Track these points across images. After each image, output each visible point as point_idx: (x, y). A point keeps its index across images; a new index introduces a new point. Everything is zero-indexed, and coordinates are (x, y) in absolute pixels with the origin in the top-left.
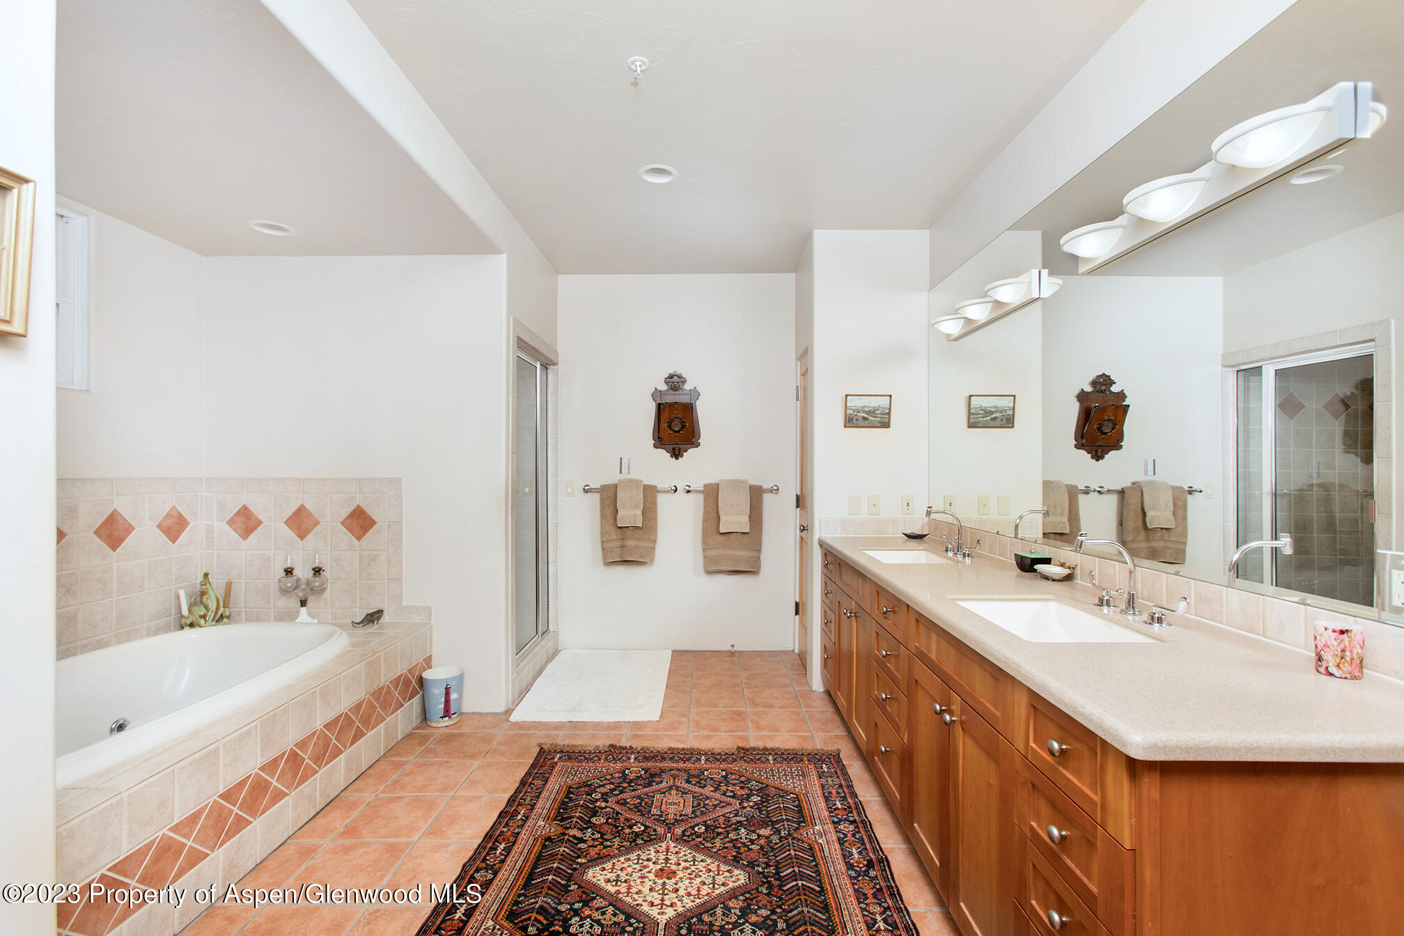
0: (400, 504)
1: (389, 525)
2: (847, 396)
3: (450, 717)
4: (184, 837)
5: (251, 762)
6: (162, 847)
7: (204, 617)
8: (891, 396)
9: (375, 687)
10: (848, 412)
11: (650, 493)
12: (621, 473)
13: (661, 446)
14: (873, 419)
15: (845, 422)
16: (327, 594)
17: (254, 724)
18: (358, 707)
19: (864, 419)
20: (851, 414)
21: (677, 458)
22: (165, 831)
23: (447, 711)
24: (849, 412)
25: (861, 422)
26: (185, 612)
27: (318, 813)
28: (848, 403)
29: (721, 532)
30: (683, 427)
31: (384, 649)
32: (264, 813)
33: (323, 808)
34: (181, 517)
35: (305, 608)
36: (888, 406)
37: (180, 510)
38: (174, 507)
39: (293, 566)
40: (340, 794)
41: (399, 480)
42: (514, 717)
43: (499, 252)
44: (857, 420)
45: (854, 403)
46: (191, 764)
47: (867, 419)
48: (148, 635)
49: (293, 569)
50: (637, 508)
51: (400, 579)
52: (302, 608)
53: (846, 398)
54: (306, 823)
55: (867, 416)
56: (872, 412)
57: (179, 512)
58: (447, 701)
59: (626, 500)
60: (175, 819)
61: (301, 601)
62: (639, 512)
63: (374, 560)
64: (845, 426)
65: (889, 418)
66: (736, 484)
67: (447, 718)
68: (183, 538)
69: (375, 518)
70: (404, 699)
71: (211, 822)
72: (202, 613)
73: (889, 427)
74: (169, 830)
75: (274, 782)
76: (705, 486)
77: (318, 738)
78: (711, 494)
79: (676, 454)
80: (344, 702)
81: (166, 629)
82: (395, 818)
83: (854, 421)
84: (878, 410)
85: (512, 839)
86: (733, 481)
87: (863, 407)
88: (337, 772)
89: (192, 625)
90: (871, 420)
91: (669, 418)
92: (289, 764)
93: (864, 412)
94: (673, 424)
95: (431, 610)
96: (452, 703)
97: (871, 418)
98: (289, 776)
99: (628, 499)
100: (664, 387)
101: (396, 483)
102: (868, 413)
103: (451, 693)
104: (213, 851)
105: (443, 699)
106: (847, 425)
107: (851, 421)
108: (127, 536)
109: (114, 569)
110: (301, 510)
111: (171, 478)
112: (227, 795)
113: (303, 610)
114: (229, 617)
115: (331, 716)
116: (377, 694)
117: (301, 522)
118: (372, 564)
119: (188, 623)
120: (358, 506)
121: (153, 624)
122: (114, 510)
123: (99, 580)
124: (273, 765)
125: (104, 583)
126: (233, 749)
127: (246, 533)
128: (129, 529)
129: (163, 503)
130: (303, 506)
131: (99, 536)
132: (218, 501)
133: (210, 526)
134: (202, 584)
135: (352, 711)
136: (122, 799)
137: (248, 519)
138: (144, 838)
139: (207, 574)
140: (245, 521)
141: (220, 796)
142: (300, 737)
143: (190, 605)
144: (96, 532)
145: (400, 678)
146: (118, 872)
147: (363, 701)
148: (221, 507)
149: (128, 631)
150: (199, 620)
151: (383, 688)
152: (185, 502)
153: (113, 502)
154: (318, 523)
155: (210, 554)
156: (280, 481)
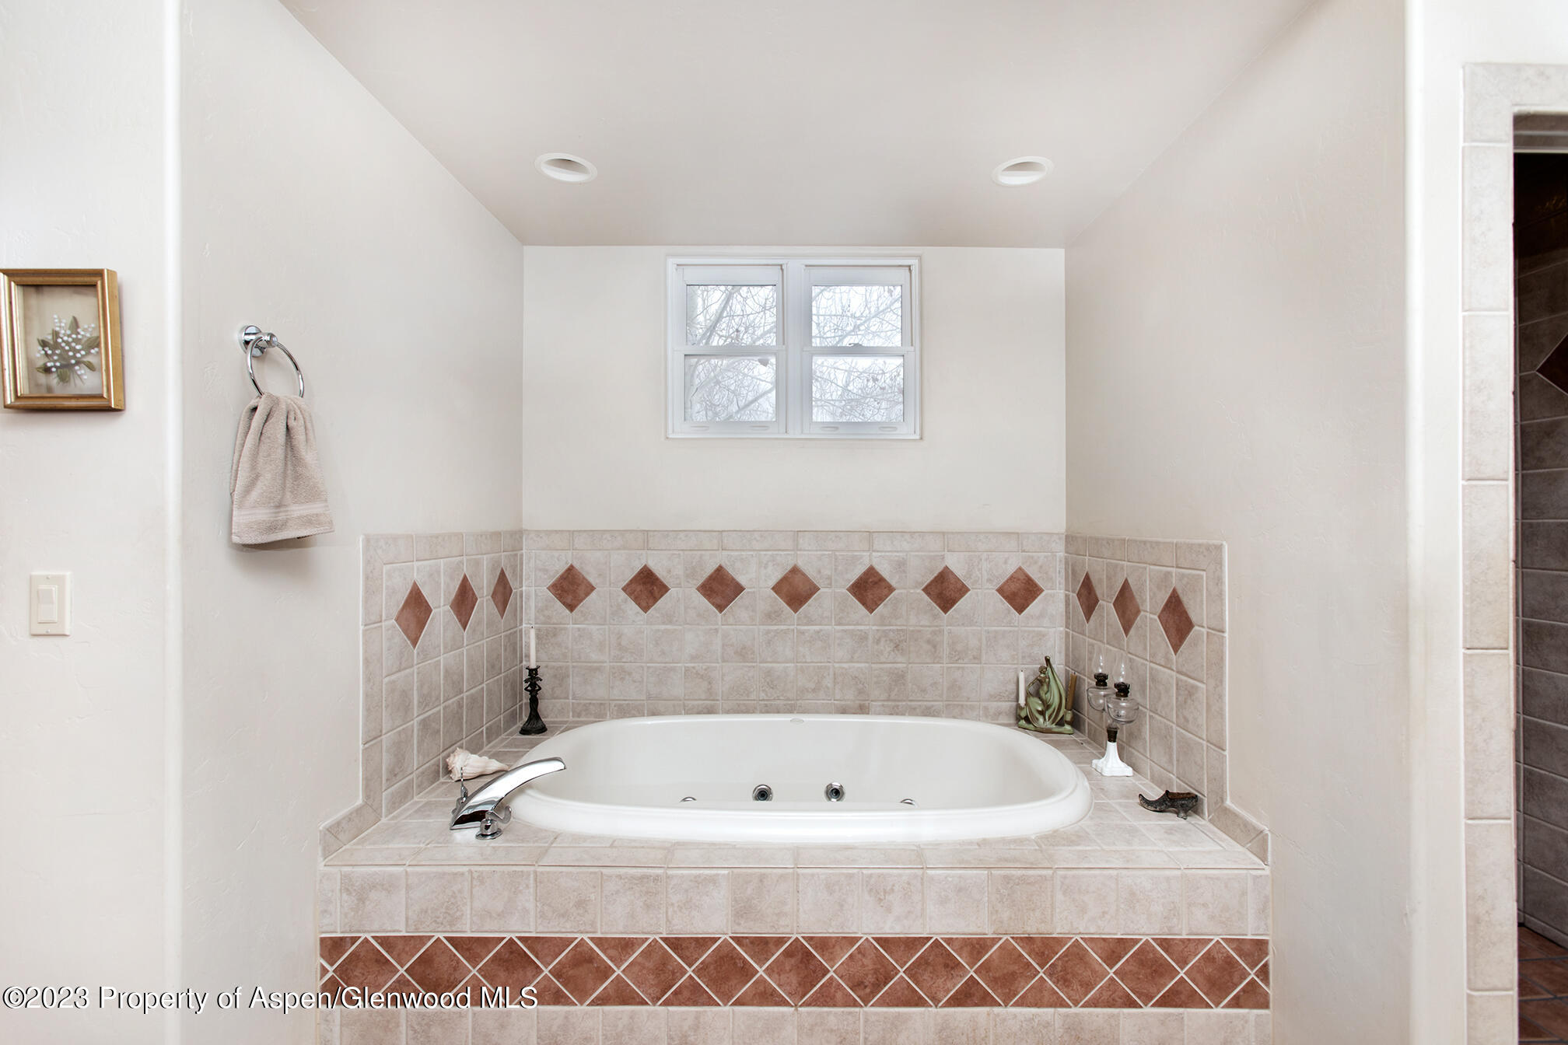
0: (1221, 595)
1: (1206, 633)
4: (612, 960)
5: (717, 921)
6: (581, 953)
7: (1042, 714)
9: (1033, 927)
18: (976, 946)
22: (585, 937)
26: (1022, 704)
32: (740, 1004)
34: (1030, 582)
35: (1114, 744)
37: (1029, 573)
38: (1020, 568)
39: (1106, 674)
49: (1105, 678)
51: (1222, 749)
52: (1110, 744)
57: (1027, 576)
60: (602, 930)
63: (1192, 694)
68: (1034, 608)
69: (1192, 619)
71: (650, 964)
72: (1040, 709)
74: (592, 939)
75: (761, 972)
77: (859, 951)
80: (940, 921)
89: (1028, 719)
92: (793, 961)
98: (794, 979)
101: (1216, 554)
104: (654, 1002)
108: (962, 597)
109: (946, 633)
110: (1126, 587)
111: (1018, 533)
112: (676, 943)
113: (1112, 747)
114: (1071, 723)
115: (893, 927)
116: (1043, 947)
117: (1126, 603)
118: (1189, 701)
119: (1023, 714)
120: (1174, 590)
121: (994, 705)
122: (946, 568)
123: (929, 642)
124: (761, 946)
125: (935, 647)
126: (687, 891)
127: (1088, 612)
128: (963, 590)
129: (1006, 563)
130: (1126, 580)
131: (928, 594)
132: (1072, 565)
133: (1067, 596)
134: (1042, 670)
135: (957, 945)
136: (535, 872)
137: (1089, 594)
138: (558, 929)
139: (1048, 660)
140: (1087, 596)
141: (665, 940)
142: (820, 931)
143: (1028, 695)
144: (926, 590)
145: (1123, 944)
146: (529, 948)
147: (994, 941)
148: (1074, 573)
149: (962, 706)
150: (1037, 715)
151: (1060, 942)
152: (1036, 563)
153: (943, 558)
154: (1138, 612)
155: (1067, 634)
156: (1110, 541)
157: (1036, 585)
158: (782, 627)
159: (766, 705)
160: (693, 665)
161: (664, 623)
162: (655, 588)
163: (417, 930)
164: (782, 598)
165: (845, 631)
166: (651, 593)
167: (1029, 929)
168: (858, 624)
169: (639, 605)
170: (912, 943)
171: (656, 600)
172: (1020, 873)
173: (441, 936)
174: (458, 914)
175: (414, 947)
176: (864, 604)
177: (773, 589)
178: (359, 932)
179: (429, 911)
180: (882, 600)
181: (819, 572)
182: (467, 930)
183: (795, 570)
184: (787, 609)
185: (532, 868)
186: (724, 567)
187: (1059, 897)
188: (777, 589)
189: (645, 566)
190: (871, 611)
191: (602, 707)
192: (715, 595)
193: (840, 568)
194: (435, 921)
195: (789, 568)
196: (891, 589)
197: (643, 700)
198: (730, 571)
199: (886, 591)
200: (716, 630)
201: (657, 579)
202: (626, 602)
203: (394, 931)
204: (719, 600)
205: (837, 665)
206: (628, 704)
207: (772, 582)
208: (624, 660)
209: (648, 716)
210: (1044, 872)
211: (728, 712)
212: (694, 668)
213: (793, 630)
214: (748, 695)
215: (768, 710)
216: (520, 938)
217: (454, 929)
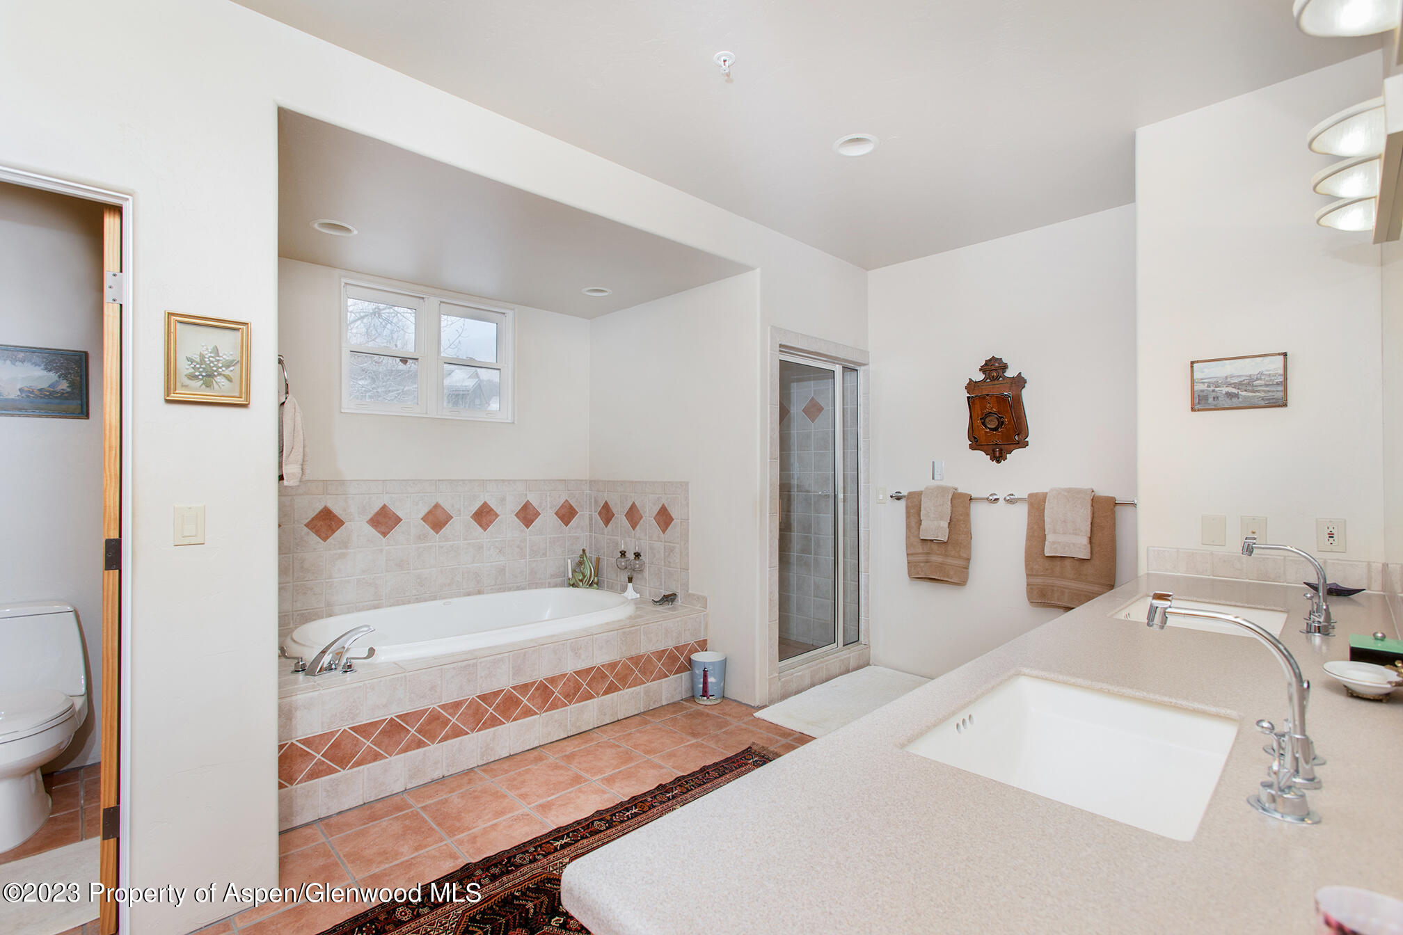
0: (687, 505)
1: (681, 522)
2: (1192, 363)
3: (708, 698)
4: (450, 715)
5: (504, 681)
6: (433, 716)
7: (581, 581)
8: (1285, 355)
9: (633, 653)
10: (1196, 388)
11: (961, 504)
12: (933, 479)
13: (977, 447)
14: (1251, 394)
15: (1193, 404)
16: (646, 573)
17: (507, 654)
18: (613, 666)
19: (1230, 395)
20: (1202, 391)
21: (998, 462)
22: (435, 706)
23: (706, 692)
24: (1198, 387)
25: (1223, 401)
26: (570, 576)
27: (568, 737)
28: (1195, 374)
29: (1047, 554)
30: (1001, 424)
31: (645, 624)
32: (516, 720)
33: (574, 735)
34: (571, 507)
35: (631, 584)
36: (1281, 372)
37: (571, 503)
38: (567, 500)
39: (625, 550)
40: (591, 730)
41: (687, 484)
42: (758, 714)
43: (753, 269)
44: (1216, 398)
45: (1205, 373)
46: (454, 668)
47: (1237, 396)
48: (549, 587)
49: (625, 552)
50: (942, 518)
51: (688, 570)
52: (629, 584)
53: (1192, 367)
54: (556, 741)
55: (1235, 391)
56: (1248, 384)
57: (570, 505)
58: (705, 683)
59: (930, 509)
60: (443, 700)
61: (629, 578)
62: (945, 524)
63: (672, 551)
64: (1193, 409)
65: (1285, 390)
66: (1072, 494)
67: (705, 698)
68: (573, 523)
69: (674, 517)
70: (670, 672)
71: (470, 712)
72: (580, 578)
73: (1285, 405)
74: (439, 706)
75: (525, 701)
76: (1031, 495)
77: (567, 680)
78: (1037, 504)
79: (998, 457)
80: (599, 658)
81: (562, 585)
82: (601, 759)
83: (1211, 400)
84: (1257, 379)
85: (647, 808)
86: (1069, 490)
87: (1226, 378)
88: (590, 712)
89: (573, 585)
90: (1245, 397)
91: (982, 414)
92: (539, 692)
93: (1229, 385)
94: (987, 420)
95: (706, 599)
96: (710, 686)
97: (1244, 393)
98: (540, 701)
99: (932, 508)
100: (980, 377)
101: (686, 485)
102: (1235, 386)
103: (709, 677)
104: (472, 731)
105: (702, 680)
106: (1196, 407)
107: (1201, 401)
108: (536, 518)
109: (528, 540)
110: (633, 506)
111: (565, 480)
112: (483, 698)
113: (630, 585)
114: (597, 584)
115: (582, 665)
116: (636, 660)
117: (633, 515)
118: (671, 554)
119: (571, 583)
120: (663, 504)
121: (553, 581)
122: (528, 501)
123: (518, 547)
124: (524, 688)
125: (521, 549)
126: (489, 668)
127: (607, 522)
128: (537, 514)
129: (559, 497)
130: (634, 503)
131: (518, 518)
132: (594, 497)
133: (591, 515)
134: (581, 557)
135: (606, 667)
136: (405, 676)
137: (608, 512)
138: (419, 705)
139: (584, 551)
140: (607, 514)
141: (478, 697)
142: (550, 674)
143: (574, 571)
144: (516, 515)
145: (664, 651)
146: (402, 721)
147: (620, 662)
148: (596, 502)
149: (536, 583)
150: (578, 582)
151: (642, 656)
152: (575, 497)
153: (526, 495)
154: (642, 517)
155: (591, 536)
156: (623, 483)
157: (575, 510)
158: (430, 544)
159: (417, 598)
160: (363, 577)
161: (340, 548)
162: (333, 523)
163: (329, 728)
164: (428, 525)
165: (469, 544)
166: (330, 526)
167: (632, 654)
168: (477, 539)
169: (319, 536)
170: (588, 670)
171: (333, 532)
172: (628, 630)
173: (346, 728)
174: (358, 711)
175: (328, 739)
176: (481, 526)
177: (422, 519)
178: (287, 740)
179: (338, 715)
180: (491, 522)
181: (453, 506)
182: (364, 719)
183: (437, 506)
184: (432, 532)
185: (403, 675)
186: (387, 505)
187: (642, 637)
188: (425, 519)
189: (325, 507)
190: (485, 530)
191: (286, 617)
192: (380, 525)
193: (466, 503)
194: (342, 720)
195: (433, 505)
196: (497, 515)
197: (322, 608)
198: (392, 508)
199: (494, 517)
200: (381, 551)
201: (335, 516)
202: (308, 534)
203: (313, 733)
204: (383, 529)
205: (463, 566)
206: (309, 613)
207: (422, 514)
208: (306, 579)
209: (326, 617)
210: (637, 627)
211: (387, 606)
212: (364, 579)
213: (436, 546)
214: (404, 594)
215: (418, 600)
216: (396, 716)
217: (355, 721)
